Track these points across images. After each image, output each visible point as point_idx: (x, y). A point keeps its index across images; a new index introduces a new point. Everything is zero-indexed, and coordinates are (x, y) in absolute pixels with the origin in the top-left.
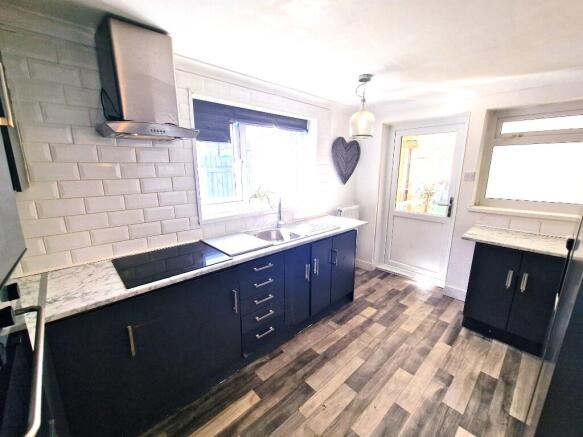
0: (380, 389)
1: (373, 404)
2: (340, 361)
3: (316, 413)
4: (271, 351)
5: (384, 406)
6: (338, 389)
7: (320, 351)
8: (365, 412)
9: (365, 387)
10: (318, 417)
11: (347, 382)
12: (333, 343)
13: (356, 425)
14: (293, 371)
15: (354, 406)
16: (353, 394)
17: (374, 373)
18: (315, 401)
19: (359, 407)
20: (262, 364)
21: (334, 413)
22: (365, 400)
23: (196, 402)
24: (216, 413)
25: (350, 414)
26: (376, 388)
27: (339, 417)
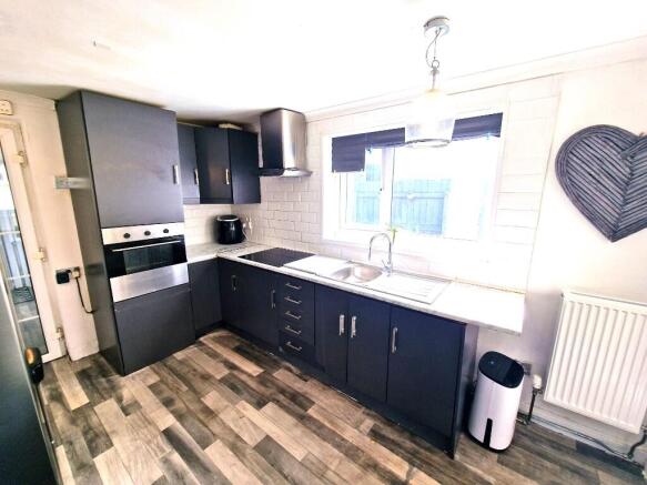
0: (256, 474)
1: (239, 463)
2: (298, 431)
3: (238, 412)
4: (306, 374)
5: (234, 475)
6: (259, 428)
7: (311, 412)
8: (231, 453)
9: (259, 456)
10: (233, 414)
11: (268, 438)
12: (328, 425)
13: (221, 444)
14: (282, 391)
15: (239, 444)
16: (252, 443)
17: (281, 472)
18: (250, 411)
19: (237, 448)
20: (291, 371)
21: (236, 426)
22: (244, 455)
23: (257, 348)
24: (247, 358)
25: (231, 439)
26: (257, 469)
27: (231, 430)
